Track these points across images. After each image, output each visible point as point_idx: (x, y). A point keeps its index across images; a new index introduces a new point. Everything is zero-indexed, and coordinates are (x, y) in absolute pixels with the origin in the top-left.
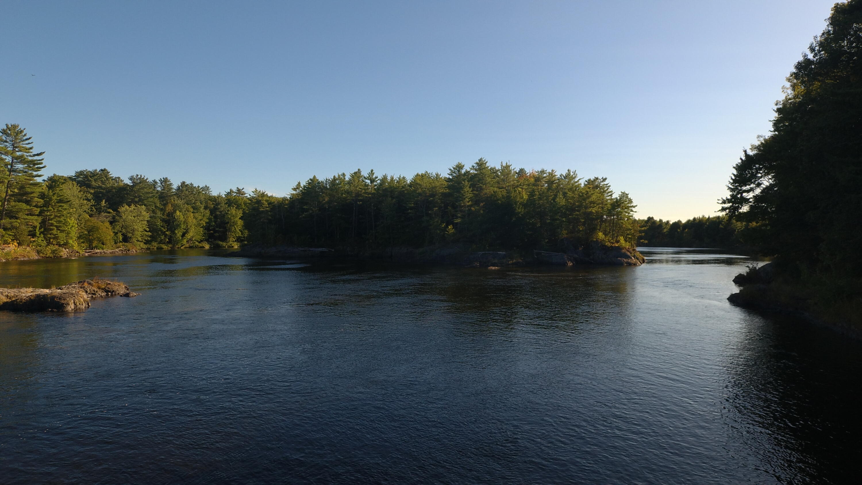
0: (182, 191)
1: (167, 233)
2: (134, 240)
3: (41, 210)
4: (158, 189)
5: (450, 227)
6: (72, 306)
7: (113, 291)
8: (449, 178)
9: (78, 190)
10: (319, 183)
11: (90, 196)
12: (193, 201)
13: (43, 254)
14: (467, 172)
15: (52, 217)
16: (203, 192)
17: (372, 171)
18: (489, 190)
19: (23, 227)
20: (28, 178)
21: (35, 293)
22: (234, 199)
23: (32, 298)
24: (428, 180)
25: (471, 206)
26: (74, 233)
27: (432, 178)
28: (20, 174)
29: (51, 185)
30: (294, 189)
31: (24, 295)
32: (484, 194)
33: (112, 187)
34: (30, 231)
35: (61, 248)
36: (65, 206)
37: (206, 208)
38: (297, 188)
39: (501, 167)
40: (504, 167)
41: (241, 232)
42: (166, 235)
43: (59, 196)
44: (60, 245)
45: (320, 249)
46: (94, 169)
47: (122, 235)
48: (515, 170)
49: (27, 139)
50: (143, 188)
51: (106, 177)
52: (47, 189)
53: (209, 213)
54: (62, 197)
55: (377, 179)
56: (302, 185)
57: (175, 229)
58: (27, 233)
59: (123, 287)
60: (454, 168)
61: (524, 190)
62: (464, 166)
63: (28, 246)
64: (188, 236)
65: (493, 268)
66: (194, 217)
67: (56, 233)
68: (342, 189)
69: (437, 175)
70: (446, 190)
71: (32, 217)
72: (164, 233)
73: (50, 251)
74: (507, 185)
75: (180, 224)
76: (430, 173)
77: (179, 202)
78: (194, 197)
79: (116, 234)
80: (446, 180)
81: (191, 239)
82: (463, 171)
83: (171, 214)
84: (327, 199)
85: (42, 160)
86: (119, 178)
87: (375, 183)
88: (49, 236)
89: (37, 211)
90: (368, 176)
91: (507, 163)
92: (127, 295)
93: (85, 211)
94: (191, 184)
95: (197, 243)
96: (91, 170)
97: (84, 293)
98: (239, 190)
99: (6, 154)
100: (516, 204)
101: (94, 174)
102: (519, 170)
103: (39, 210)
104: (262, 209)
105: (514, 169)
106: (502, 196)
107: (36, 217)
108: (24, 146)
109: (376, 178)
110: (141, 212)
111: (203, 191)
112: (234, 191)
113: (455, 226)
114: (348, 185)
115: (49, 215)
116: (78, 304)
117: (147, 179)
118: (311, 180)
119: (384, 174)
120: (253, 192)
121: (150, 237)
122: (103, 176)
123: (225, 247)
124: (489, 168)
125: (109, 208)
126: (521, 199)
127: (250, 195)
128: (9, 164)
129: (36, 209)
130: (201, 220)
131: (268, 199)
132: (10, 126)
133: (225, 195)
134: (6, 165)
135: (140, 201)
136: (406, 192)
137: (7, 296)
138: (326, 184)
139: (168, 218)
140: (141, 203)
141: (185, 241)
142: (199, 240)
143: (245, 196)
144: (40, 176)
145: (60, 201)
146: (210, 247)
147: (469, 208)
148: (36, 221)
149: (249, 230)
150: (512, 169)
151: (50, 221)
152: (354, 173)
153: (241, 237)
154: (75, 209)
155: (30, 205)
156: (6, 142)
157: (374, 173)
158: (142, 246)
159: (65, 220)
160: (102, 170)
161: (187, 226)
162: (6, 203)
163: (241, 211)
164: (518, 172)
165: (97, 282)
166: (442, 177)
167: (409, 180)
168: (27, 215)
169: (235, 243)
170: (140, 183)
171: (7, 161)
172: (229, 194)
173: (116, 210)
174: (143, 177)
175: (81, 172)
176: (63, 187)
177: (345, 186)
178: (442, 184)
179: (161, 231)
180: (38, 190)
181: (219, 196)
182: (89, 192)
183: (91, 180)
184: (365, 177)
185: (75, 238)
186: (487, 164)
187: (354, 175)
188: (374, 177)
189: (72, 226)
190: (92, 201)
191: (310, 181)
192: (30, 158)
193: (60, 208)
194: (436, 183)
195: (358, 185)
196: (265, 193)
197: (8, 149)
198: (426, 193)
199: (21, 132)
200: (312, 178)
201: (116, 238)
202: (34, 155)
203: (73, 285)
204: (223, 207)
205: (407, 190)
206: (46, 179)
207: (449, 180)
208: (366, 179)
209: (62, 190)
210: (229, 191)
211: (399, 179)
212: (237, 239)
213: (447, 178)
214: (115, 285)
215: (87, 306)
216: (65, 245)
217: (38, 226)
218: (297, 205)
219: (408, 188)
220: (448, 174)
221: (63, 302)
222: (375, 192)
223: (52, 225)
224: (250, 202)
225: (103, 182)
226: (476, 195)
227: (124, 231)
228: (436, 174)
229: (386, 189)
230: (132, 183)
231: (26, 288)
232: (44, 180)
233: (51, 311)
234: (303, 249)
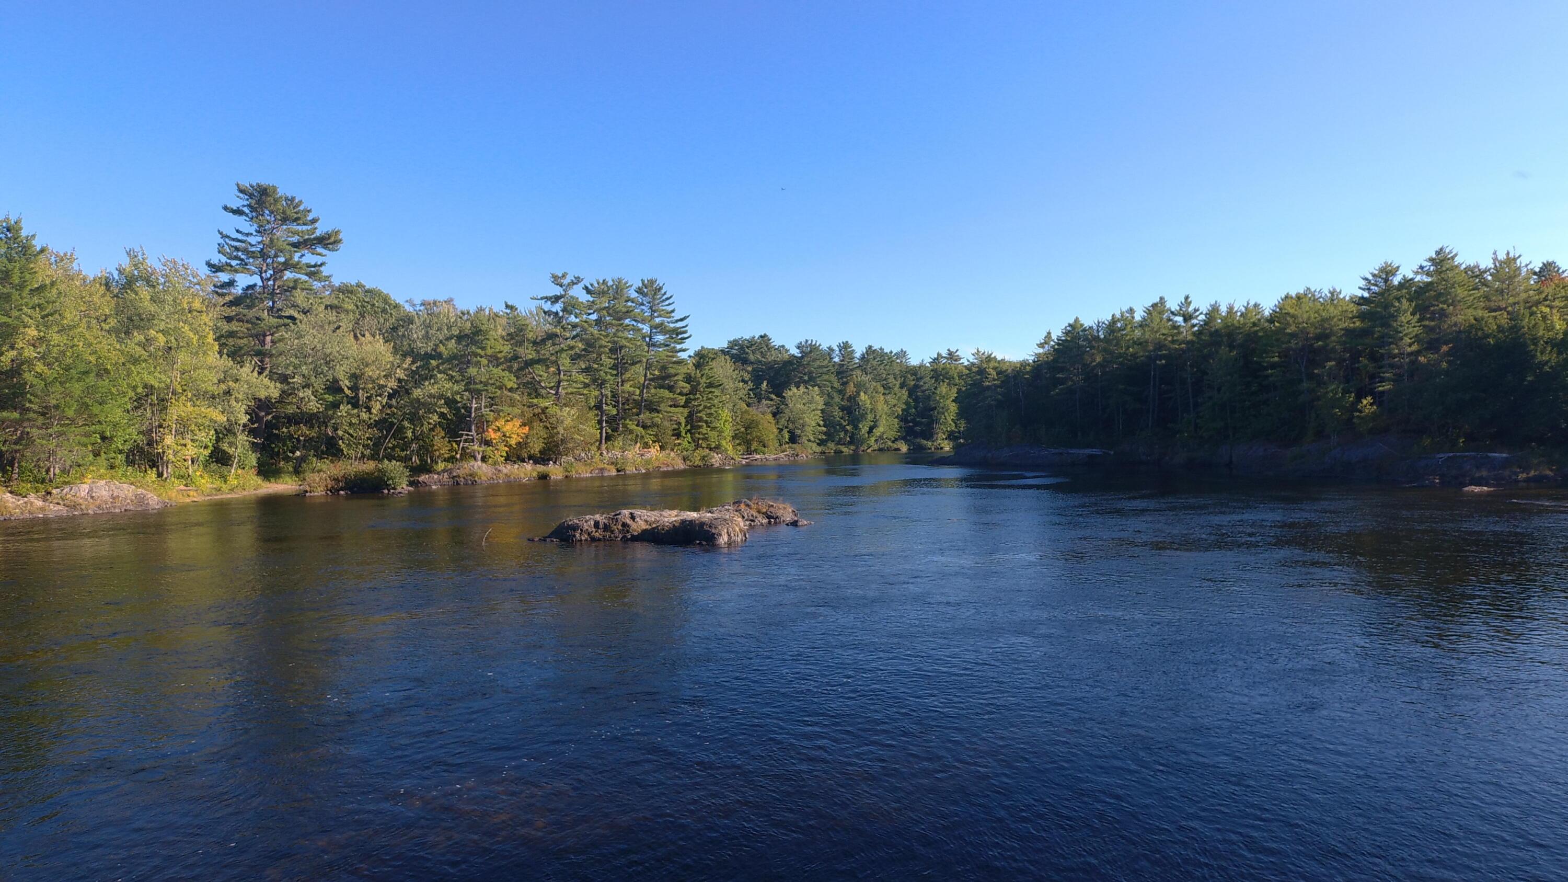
0: (868, 361)
1: (848, 428)
2: (804, 439)
3: (687, 399)
4: (834, 360)
5: (1365, 402)
6: (726, 538)
7: (777, 517)
8: (1362, 298)
9: (733, 368)
10: (1086, 331)
11: (747, 377)
12: (884, 376)
13: (691, 461)
14: (1407, 283)
15: (701, 408)
16: (898, 361)
17: (1187, 298)
18: (1463, 317)
19: (667, 424)
20: (671, 354)
21: (679, 518)
22: (943, 369)
23: (676, 525)
24: (1311, 304)
25: (1418, 353)
26: (728, 431)
27: (1321, 300)
28: (661, 350)
29: (698, 362)
30: (1041, 344)
31: (666, 520)
32: (1450, 326)
33: (775, 361)
34: (674, 430)
35: (712, 453)
36: (717, 392)
37: (902, 386)
38: (1046, 343)
39: (1495, 263)
40: (1501, 262)
41: (955, 423)
42: (846, 431)
43: (709, 377)
44: (711, 449)
45: (1088, 451)
46: (752, 335)
47: (788, 432)
48: (1529, 267)
49: (667, 299)
50: (815, 360)
51: (767, 346)
52: (694, 368)
53: (907, 393)
54: (712, 379)
55: (1197, 313)
56: (1054, 337)
57: (859, 421)
58: (670, 433)
59: (790, 511)
60: (1374, 275)
61: (1555, 311)
62: (1398, 267)
63: (672, 450)
64: (877, 432)
65: (1477, 489)
66: (886, 402)
67: (706, 432)
68: (1128, 337)
69: (1332, 293)
70: (1354, 323)
71: (677, 410)
72: (843, 428)
73: (699, 458)
74: (1511, 300)
75: (866, 413)
76: (1315, 291)
77: (866, 378)
78: (885, 370)
79: (781, 430)
80: (1354, 302)
81: (881, 437)
82: (1396, 280)
83: (853, 399)
84: (1099, 359)
85: (686, 326)
86: (783, 346)
87: (1195, 321)
88: (697, 435)
89: (682, 400)
90: (1178, 308)
91: (1508, 253)
92: (794, 524)
93: (741, 398)
94: (881, 349)
95: (890, 443)
96: (748, 338)
97: (740, 519)
98: (951, 354)
99: (643, 321)
100: (1535, 344)
101: (751, 343)
102: (1541, 265)
103: (684, 398)
104: (987, 383)
105: (1527, 265)
106: (1499, 326)
107: (681, 409)
108: (664, 308)
109: (1196, 310)
110: (812, 397)
111: (897, 358)
112: (944, 355)
113: (1379, 398)
114: (1140, 328)
115: (697, 406)
116: (732, 535)
117: (820, 345)
118: (1070, 325)
119: (1213, 302)
120: (973, 355)
121: (825, 433)
122: (763, 346)
123: (930, 449)
124: (1464, 266)
125: (770, 393)
126: (1549, 331)
127: (968, 361)
128: (648, 336)
129: (681, 397)
130: (894, 406)
131: (997, 365)
132: (646, 282)
133: (930, 363)
134: (644, 337)
135: (811, 381)
136: (1260, 334)
137: (646, 521)
138: (1098, 331)
139: (849, 404)
140: (812, 383)
141: (873, 439)
142: (893, 439)
143: (961, 362)
144: (684, 350)
145: (710, 385)
146: (909, 449)
147: (1413, 358)
148: (681, 415)
149: (968, 421)
150: (1523, 265)
151: (698, 415)
152: (1152, 306)
153: (955, 432)
154: (728, 396)
155: (674, 393)
156: (642, 304)
157: (1191, 302)
158: (814, 448)
159: (716, 412)
160: (761, 337)
161: (875, 416)
162: (645, 391)
163: (955, 390)
164: (1537, 270)
165: (757, 504)
166: (1344, 297)
167: (1268, 309)
168: (671, 406)
169: (946, 442)
170: (811, 352)
171: (644, 331)
172: (935, 361)
173: (779, 395)
174: (814, 343)
175: (734, 341)
176: (713, 364)
177: (1134, 331)
178: (1346, 311)
179: (840, 425)
180: (683, 370)
181: (921, 366)
182: (747, 371)
183: (747, 353)
184: (1172, 313)
185: (729, 438)
186: (1456, 259)
187: (1151, 309)
188: (1191, 309)
189: (726, 421)
190: (750, 382)
191: (1068, 328)
192: (672, 325)
193: (710, 396)
194: (1332, 309)
195: (1160, 328)
196: (993, 356)
197: (646, 314)
198: (1308, 333)
199: (660, 289)
200: (1072, 322)
201: (780, 438)
202: (677, 321)
203: (726, 507)
204: (928, 383)
205: (1263, 329)
206: (692, 355)
207: (1362, 301)
208: (1176, 315)
209: (711, 369)
210: (936, 356)
211: (1246, 308)
212: (949, 436)
213: (1356, 296)
214: (779, 508)
215: (744, 538)
216: (717, 448)
217: (683, 421)
218: (1046, 373)
219: (1266, 324)
220: (1360, 288)
221: (713, 531)
222: (1194, 339)
223: (701, 419)
224: (968, 372)
225: (763, 356)
226: (1431, 329)
227: (791, 426)
228: (1330, 292)
229: (1217, 331)
230: (801, 353)
231: (670, 509)
232: (690, 356)
233: (698, 544)
234: (1057, 451)
